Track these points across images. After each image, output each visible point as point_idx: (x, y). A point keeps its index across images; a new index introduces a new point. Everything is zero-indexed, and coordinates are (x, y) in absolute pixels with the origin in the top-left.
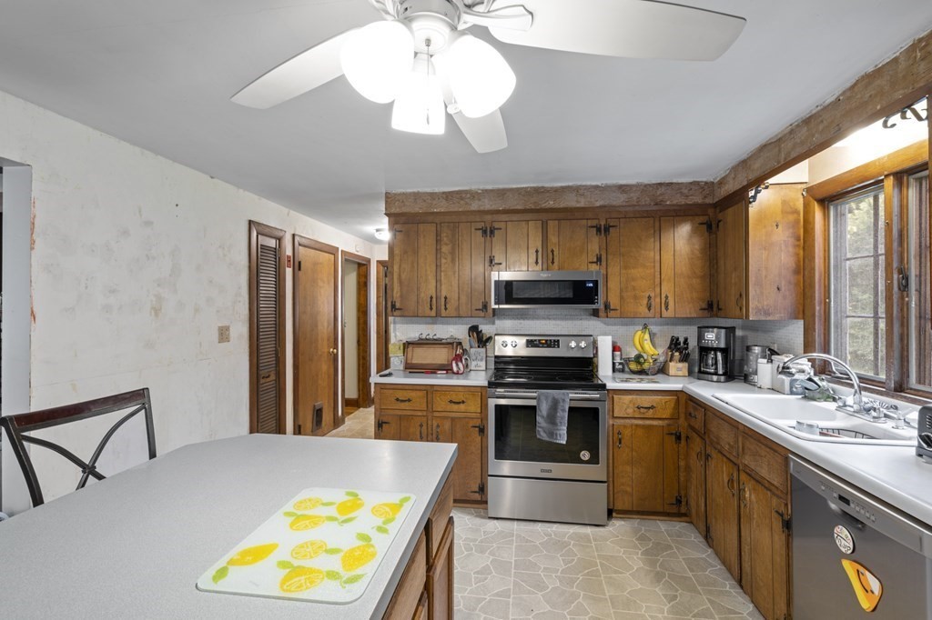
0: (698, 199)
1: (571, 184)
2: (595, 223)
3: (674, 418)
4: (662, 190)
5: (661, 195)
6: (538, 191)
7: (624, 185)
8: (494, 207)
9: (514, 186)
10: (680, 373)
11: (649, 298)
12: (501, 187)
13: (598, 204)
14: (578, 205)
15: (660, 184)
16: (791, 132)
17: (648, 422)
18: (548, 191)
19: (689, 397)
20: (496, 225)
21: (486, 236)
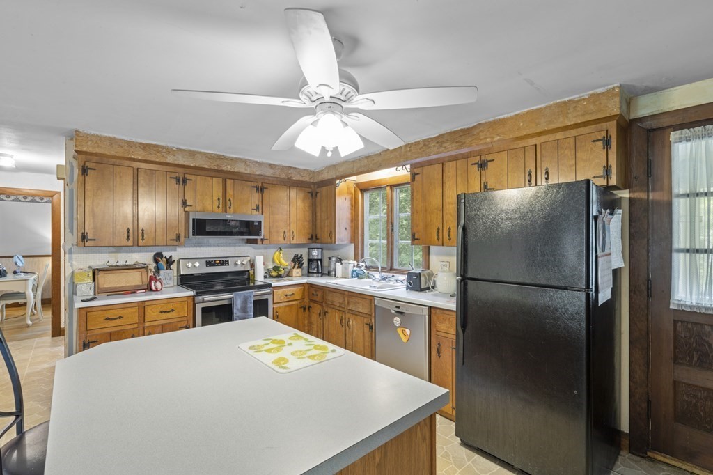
0: (307, 179)
1: (241, 157)
2: (255, 184)
3: (302, 299)
4: (290, 171)
5: (291, 173)
6: (219, 157)
7: (274, 165)
8: (186, 163)
9: (202, 151)
10: (298, 275)
11: (285, 232)
12: (192, 149)
13: (258, 173)
14: (246, 172)
15: (290, 167)
16: (360, 160)
17: (290, 303)
18: (226, 159)
19: (310, 285)
20: (188, 177)
21: (179, 184)
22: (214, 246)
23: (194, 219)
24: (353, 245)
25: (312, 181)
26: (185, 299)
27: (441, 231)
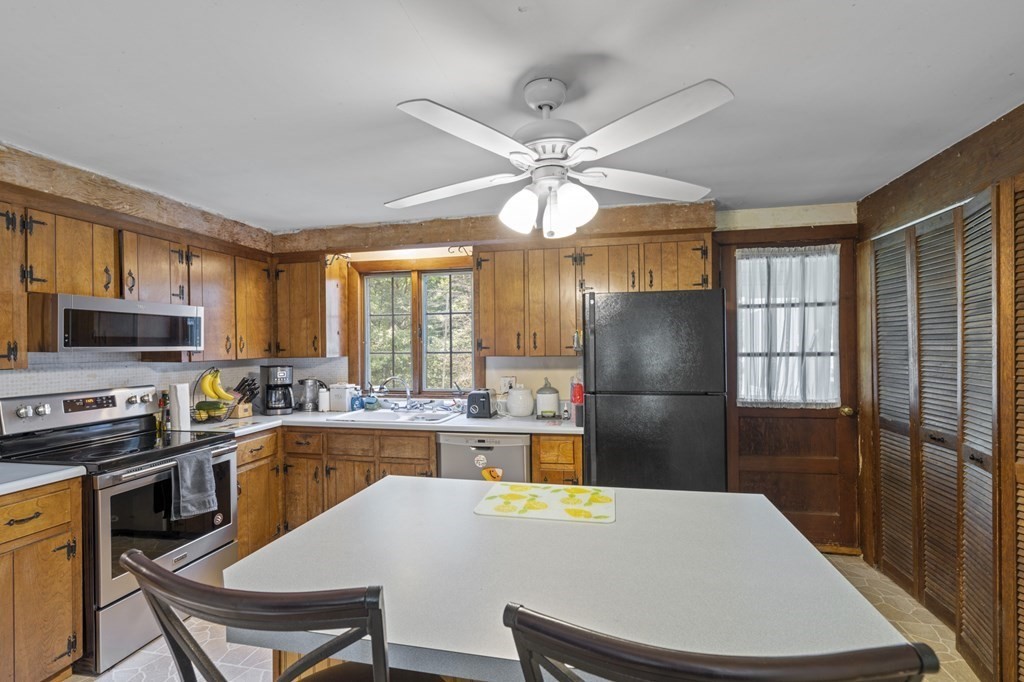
0: (261, 246)
1: (151, 190)
2: (177, 247)
4: (237, 229)
5: (238, 234)
6: (106, 183)
7: (209, 214)
8: (30, 185)
9: (70, 164)
10: (247, 414)
11: (228, 339)
12: (46, 155)
13: (182, 226)
14: (160, 221)
15: (236, 222)
16: (379, 228)
17: (257, 464)
18: (122, 190)
19: (287, 430)
20: (36, 215)
21: (14, 229)
22: (72, 368)
23: (67, 311)
24: (346, 358)
25: (269, 250)
26: (66, 485)
27: (521, 337)
